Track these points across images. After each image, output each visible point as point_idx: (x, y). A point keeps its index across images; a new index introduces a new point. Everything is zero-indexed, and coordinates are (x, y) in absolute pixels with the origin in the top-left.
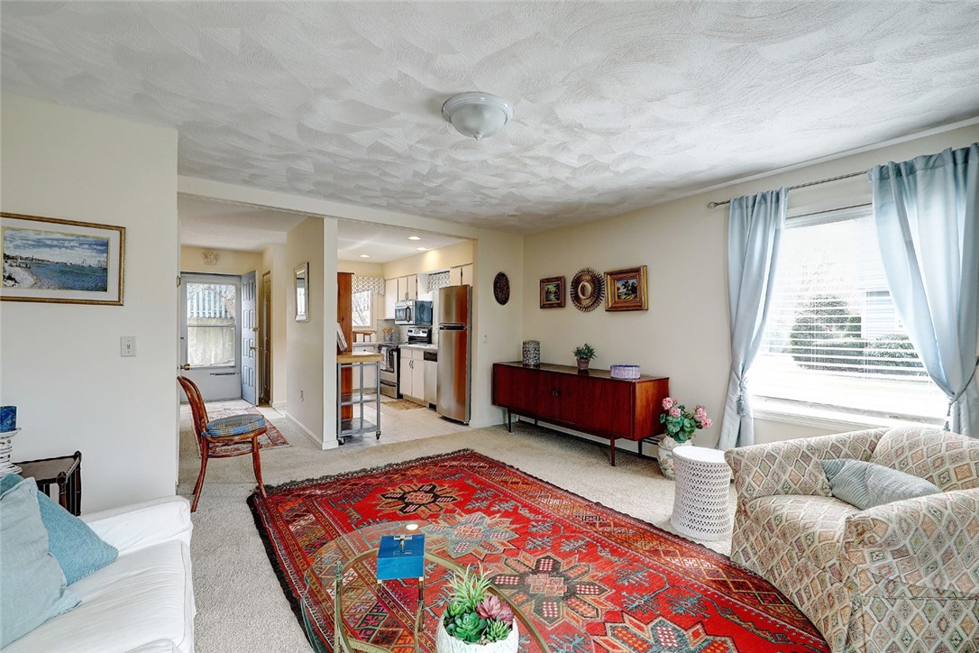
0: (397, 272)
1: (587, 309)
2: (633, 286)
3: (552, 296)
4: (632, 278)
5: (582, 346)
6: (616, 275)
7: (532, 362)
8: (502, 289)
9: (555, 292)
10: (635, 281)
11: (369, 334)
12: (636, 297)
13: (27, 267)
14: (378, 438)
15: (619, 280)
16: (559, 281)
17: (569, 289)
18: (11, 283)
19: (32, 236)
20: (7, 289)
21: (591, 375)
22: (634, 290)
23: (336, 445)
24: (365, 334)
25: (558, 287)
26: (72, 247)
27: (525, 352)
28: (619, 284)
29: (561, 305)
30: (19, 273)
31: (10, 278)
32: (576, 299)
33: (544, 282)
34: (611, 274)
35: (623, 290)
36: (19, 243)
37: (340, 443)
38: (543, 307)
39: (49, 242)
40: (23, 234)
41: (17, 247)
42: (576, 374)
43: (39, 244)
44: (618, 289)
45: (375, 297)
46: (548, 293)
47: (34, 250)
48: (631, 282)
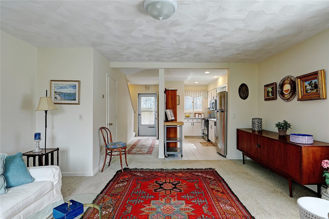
0: (211, 88)
1: (288, 100)
2: (315, 84)
3: (270, 94)
4: (314, 78)
5: (282, 121)
6: (304, 78)
7: (256, 129)
8: (244, 92)
9: (272, 92)
10: (316, 80)
11: (201, 114)
12: (317, 91)
13: (59, 95)
14: (182, 157)
15: (306, 81)
16: (273, 85)
17: (278, 89)
18: (56, 99)
19: (60, 86)
20: (55, 101)
22: (316, 86)
23: (163, 157)
24: (199, 114)
25: (273, 88)
26: (68, 88)
27: (253, 123)
28: (306, 84)
29: (275, 98)
30: (58, 96)
31: (56, 98)
32: (282, 94)
33: (267, 86)
34: (300, 78)
35: (309, 87)
36: (57, 88)
37: (166, 157)
38: (266, 100)
39: (63, 87)
40: (58, 85)
41: (57, 89)
43: (61, 88)
44: (306, 87)
45: (204, 99)
46: (268, 92)
47: (61, 89)
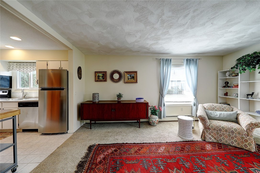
1: (116, 82)
3: (101, 78)
4: (133, 74)
9: (102, 76)
10: (134, 75)
12: (134, 79)
15: (128, 74)
16: (104, 73)
17: (108, 76)
21: (122, 102)
22: (133, 77)
25: (103, 75)
27: (94, 97)
29: (105, 81)
32: (112, 79)
33: (97, 72)
34: (126, 72)
35: (130, 77)
38: (96, 81)
42: (117, 103)
44: (128, 77)
46: (99, 76)
48: (132, 75)
